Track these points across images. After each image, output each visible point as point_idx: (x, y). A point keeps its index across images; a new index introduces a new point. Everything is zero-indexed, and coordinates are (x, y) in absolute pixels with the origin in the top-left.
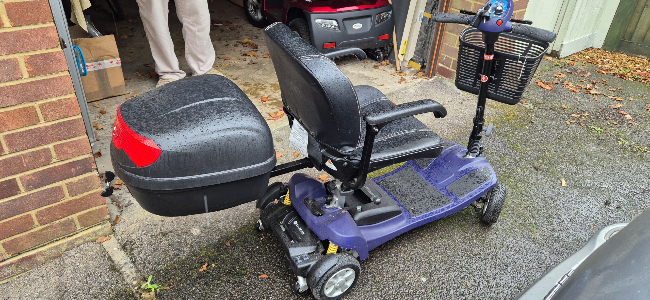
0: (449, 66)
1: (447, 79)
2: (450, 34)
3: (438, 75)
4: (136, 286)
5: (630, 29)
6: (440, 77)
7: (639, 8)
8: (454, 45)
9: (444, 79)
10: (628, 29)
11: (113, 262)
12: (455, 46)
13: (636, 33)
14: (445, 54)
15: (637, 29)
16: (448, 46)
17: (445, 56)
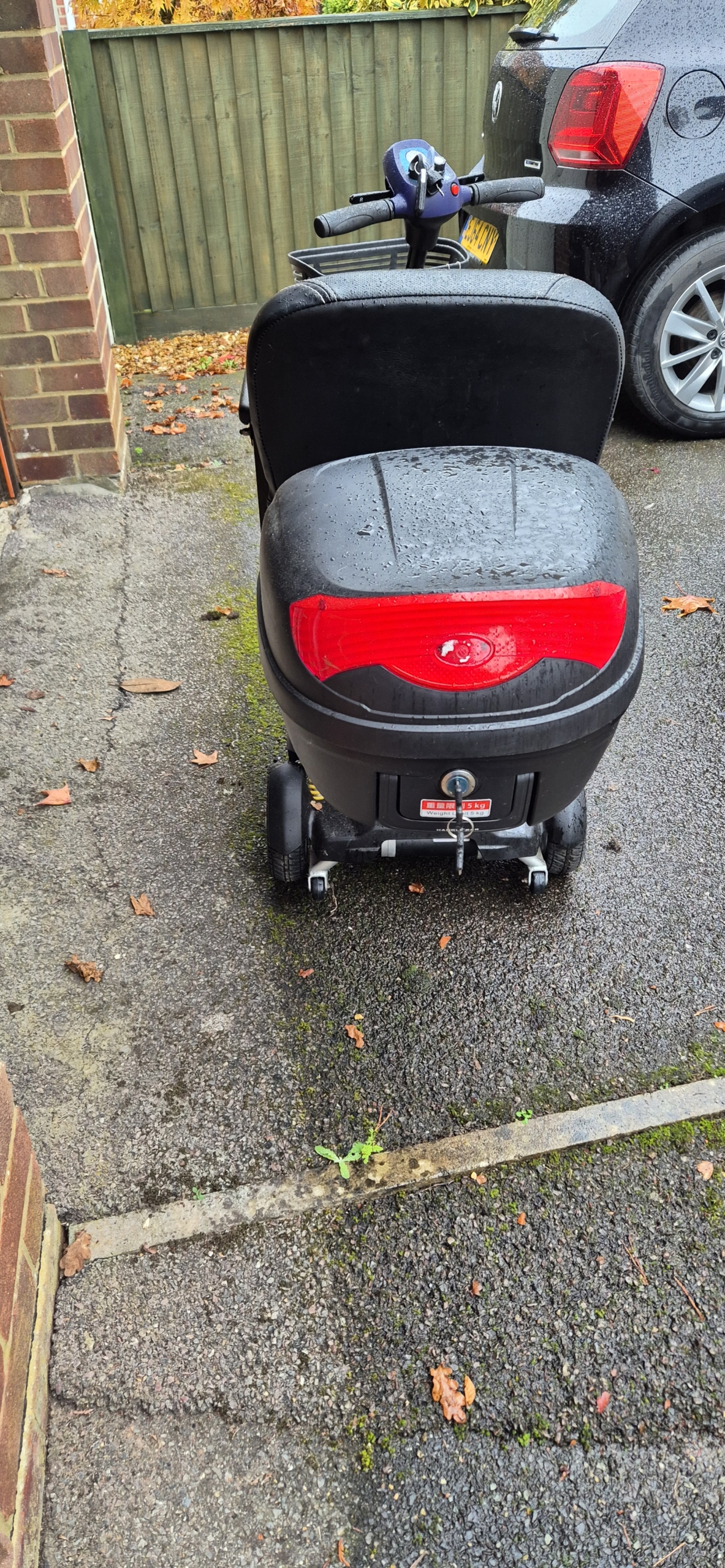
0: (48, 449)
1: (57, 481)
2: (11, 368)
3: (29, 482)
4: (333, 1191)
5: (139, 287)
6: (38, 485)
7: (131, 239)
8: (36, 392)
9: (50, 485)
10: (135, 289)
11: (198, 1237)
12: (40, 391)
13: (152, 292)
14: (24, 423)
15: (150, 281)
16: (22, 401)
17: (25, 427)
